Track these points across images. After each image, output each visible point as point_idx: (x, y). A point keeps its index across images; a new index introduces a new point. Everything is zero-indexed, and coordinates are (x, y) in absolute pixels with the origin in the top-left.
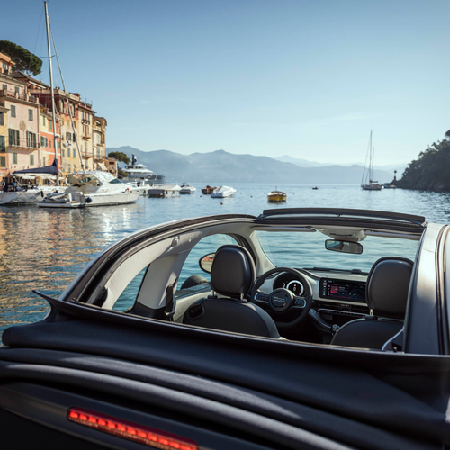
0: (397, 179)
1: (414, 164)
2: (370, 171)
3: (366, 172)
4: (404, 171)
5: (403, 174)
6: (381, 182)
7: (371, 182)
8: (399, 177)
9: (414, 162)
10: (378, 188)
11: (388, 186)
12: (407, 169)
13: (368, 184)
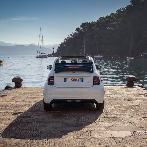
0: (54, 52)
1: (62, 44)
2: (41, 48)
3: (39, 49)
4: (57, 48)
5: (57, 50)
6: (47, 54)
7: (42, 54)
8: (55, 51)
9: (62, 43)
10: (45, 57)
11: (50, 56)
12: (59, 47)
13: (40, 55)
